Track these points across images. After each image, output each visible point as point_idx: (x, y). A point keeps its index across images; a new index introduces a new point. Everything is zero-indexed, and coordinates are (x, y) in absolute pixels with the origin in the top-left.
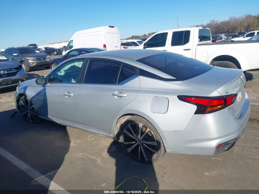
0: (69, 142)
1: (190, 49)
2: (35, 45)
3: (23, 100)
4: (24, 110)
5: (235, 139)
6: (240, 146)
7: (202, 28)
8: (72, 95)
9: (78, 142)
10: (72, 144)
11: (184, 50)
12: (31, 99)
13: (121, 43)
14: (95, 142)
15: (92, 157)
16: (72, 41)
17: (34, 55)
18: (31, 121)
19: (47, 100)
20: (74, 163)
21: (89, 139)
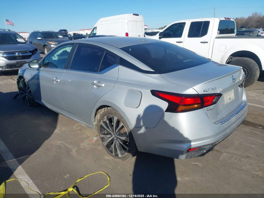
0: (55, 127)
1: (207, 42)
2: (66, 30)
3: (22, 83)
4: (23, 92)
5: (212, 144)
6: (229, 153)
7: (224, 19)
8: (59, 81)
9: (64, 129)
10: (56, 131)
11: (201, 42)
12: (28, 82)
13: (145, 32)
14: (79, 131)
15: (69, 147)
16: (96, 27)
17: (57, 39)
18: (28, 105)
19: (40, 84)
20: (50, 150)
21: (75, 128)
